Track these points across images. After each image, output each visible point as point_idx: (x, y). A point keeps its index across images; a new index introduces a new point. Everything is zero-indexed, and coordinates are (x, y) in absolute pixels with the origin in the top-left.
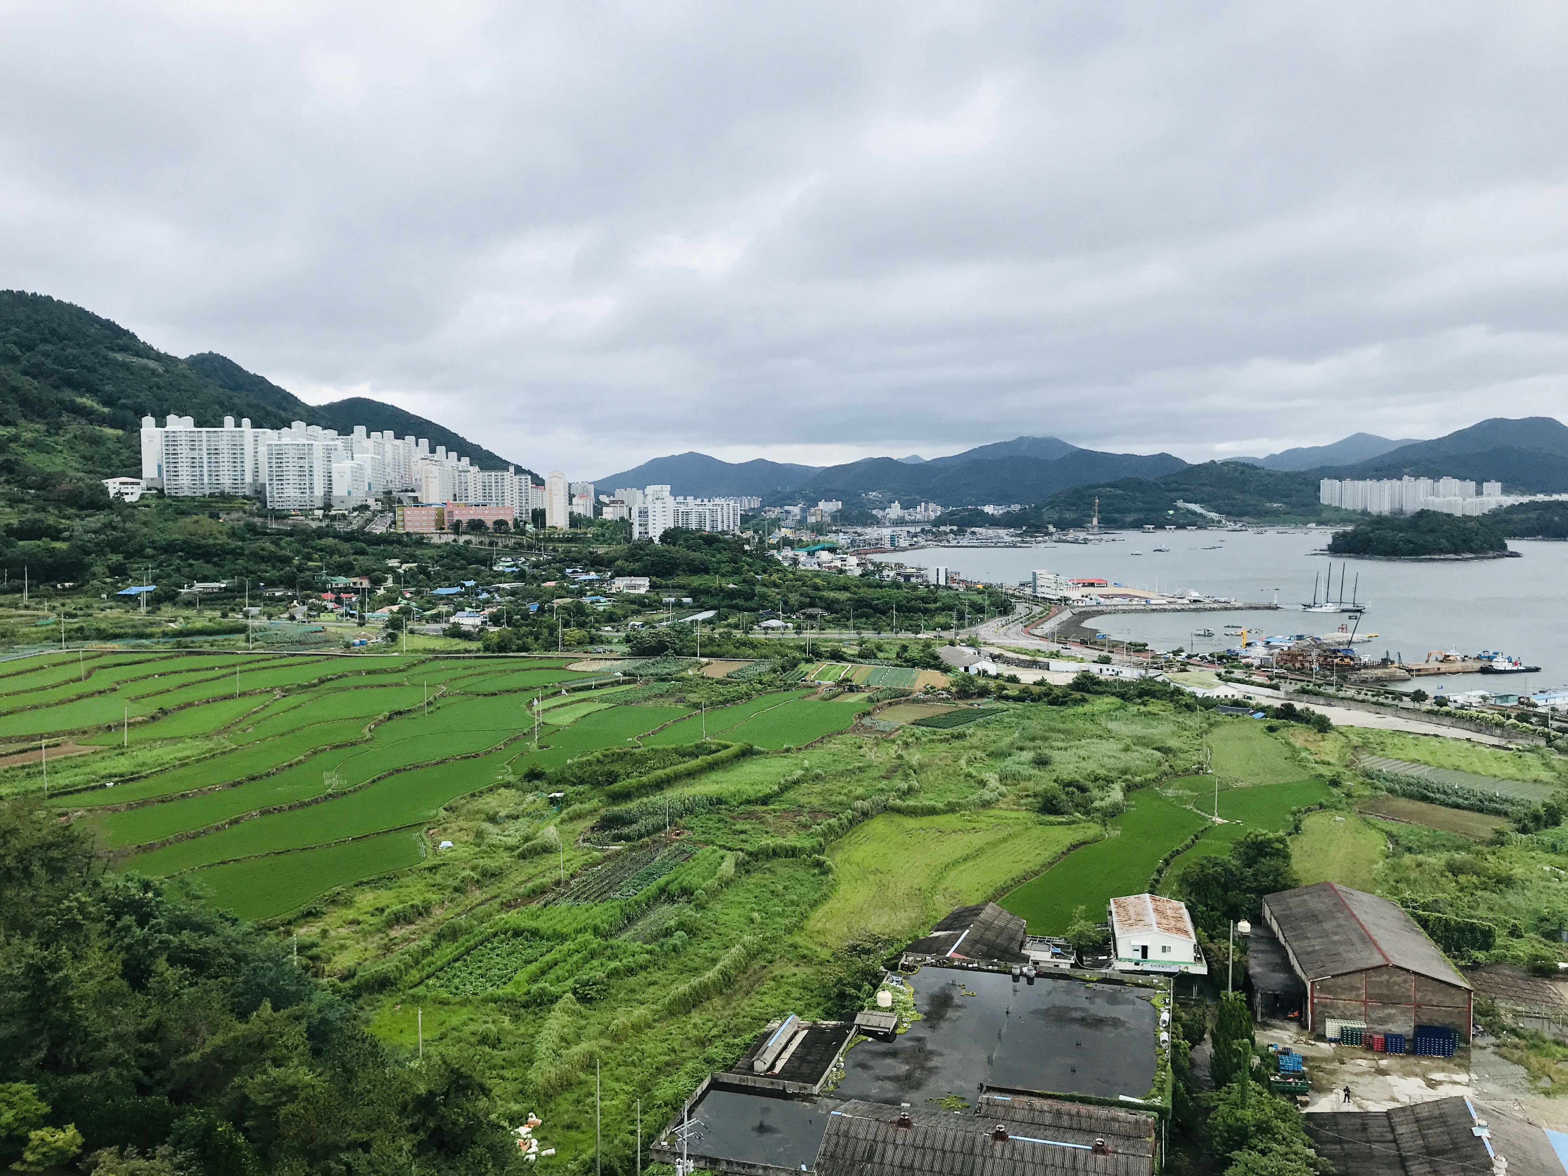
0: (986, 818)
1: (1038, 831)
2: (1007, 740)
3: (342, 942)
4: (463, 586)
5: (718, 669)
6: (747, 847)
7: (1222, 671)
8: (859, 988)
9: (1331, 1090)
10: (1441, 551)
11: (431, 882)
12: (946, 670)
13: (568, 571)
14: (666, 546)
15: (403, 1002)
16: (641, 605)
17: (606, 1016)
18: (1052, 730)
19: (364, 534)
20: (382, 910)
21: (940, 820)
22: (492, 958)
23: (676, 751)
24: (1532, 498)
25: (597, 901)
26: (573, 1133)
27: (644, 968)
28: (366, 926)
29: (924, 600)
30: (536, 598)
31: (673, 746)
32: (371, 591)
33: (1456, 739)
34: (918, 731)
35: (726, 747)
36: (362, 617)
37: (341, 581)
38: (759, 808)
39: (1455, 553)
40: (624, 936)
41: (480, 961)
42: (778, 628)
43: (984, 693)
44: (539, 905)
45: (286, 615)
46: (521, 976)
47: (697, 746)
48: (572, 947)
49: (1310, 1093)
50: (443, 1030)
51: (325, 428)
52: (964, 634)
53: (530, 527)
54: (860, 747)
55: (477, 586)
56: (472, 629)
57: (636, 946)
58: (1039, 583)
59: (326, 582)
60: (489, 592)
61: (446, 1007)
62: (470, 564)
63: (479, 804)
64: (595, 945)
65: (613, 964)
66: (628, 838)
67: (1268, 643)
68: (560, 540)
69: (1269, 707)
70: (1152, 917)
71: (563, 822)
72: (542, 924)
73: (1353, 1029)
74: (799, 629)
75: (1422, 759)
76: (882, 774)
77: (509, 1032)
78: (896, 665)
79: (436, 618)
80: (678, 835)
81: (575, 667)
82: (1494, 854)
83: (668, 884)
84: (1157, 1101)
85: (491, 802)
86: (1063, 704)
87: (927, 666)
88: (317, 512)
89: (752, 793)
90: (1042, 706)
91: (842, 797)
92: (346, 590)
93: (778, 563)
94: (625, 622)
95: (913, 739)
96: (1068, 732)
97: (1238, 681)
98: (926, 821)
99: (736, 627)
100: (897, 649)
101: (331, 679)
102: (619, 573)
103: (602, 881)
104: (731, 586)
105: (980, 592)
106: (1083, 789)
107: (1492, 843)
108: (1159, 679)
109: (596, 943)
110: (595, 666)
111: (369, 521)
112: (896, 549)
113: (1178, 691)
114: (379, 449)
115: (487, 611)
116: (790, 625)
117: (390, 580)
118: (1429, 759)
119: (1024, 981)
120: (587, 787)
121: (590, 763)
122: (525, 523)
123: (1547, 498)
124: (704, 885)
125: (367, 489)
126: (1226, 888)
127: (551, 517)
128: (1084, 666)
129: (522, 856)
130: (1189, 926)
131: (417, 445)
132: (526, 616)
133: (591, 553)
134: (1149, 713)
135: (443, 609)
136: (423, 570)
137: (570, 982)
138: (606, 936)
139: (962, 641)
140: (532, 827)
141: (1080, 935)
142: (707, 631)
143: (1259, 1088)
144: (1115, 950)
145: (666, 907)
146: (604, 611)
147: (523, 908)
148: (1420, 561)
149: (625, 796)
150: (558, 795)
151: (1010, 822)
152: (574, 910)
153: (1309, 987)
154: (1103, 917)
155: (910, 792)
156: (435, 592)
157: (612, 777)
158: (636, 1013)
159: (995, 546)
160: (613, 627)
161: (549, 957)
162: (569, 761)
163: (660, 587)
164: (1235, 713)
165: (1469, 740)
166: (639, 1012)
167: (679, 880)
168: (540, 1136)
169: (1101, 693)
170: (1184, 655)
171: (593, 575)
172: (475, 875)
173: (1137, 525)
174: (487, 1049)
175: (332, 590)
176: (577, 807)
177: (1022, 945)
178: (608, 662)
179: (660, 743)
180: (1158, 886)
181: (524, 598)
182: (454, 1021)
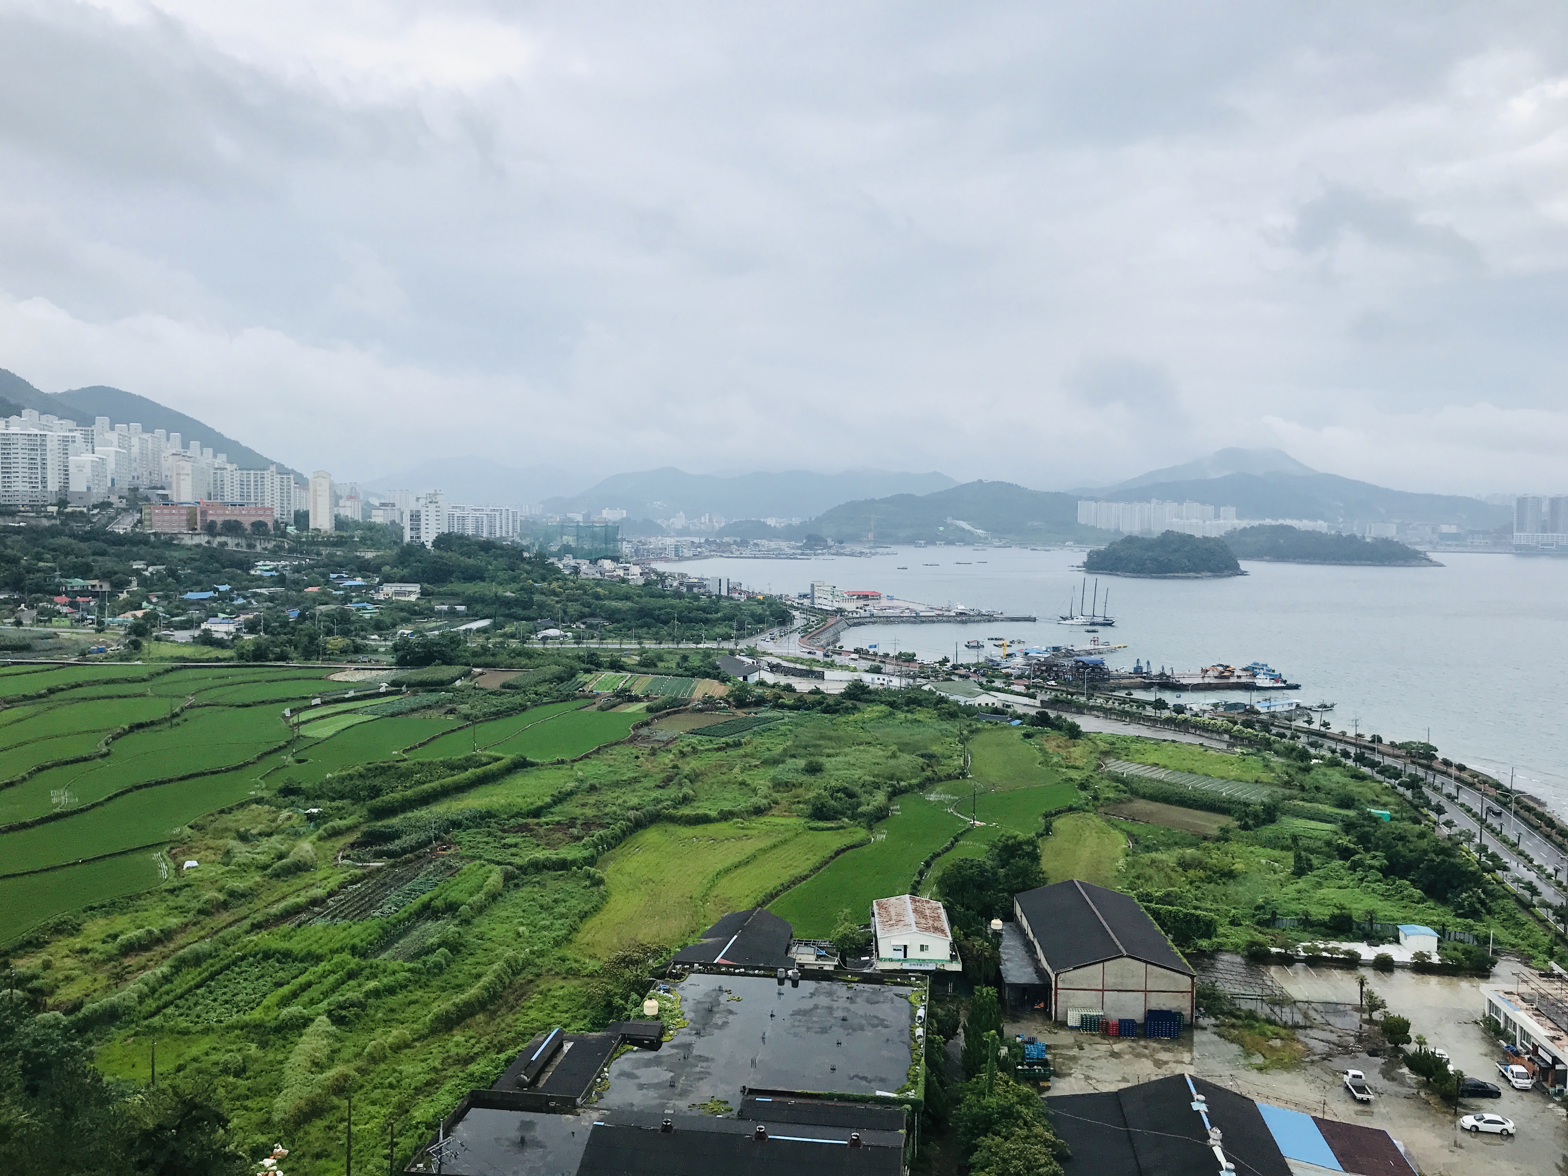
0: (759, 824)
1: (810, 837)
2: (780, 748)
3: (66, 973)
4: (216, 590)
5: (493, 680)
6: (517, 861)
7: (984, 680)
8: (626, 998)
9: (1070, 1075)
10: (1184, 570)
11: (172, 904)
12: (724, 680)
13: (333, 576)
14: (438, 552)
15: (136, 1034)
16: (411, 613)
17: (363, 1038)
18: (823, 737)
19: (106, 533)
20: (115, 937)
21: (712, 828)
22: (239, 983)
23: (444, 764)
24: (1261, 522)
25: (356, 920)
26: (322, 1163)
27: (403, 987)
28: (96, 955)
29: (704, 610)
30: (297, 604)
31: (441, 759)
32: (112, 595)
33: (1190, 744)
34: (694, 740)
35: (498, 759)
36: (100, 623)
37: (78, 583)
38: (530, 820)
39: (1195, 571)
40: (384, 956)
41: (226, 987)
42: (557, 638)
43: (760, 702)
44: (293, 925)
45: (12, 620)
46: (271, 999)
47: (468, 759)
48: (328, 967)
49: (1052, 1078)
50: (182, 1062)
51: (61, 418)
52: (743, 645)
53: (291, 530)
54: (637, 757)
55: (231, 590)
56: (226, 637)
57: (394, 965)
58: (816, 594)
59: (61, 584)
60: (245, 597)
61: (186, 1038)
62: (224, 568)
63: (228, 820)
64: (352, 966)
65: (372, 984)
66: (390, 854)
67: (1026, 654)
68: (326, 544)
69: (1025, 715)
70: (911, 917)
71: (320, 839)
72: (296, 945)
73: (1091, 1017)
74: (578, 639)
75: (1161, 763)
76: (658, 783)
77: (256, 1060)
78: (677, 675)
79: (183, 626)
80: (444, 850)
81: (338, 677)
82: (1219, 849)
83: (431, 900)
84: (911, 1094)
85: (242, 820)
86: (835, 712)
87: (707, 675)
88: (50, 509)
89: (524, 806)
90: (816, 715)
91: (614, 808)
92: (83, 592)
93: (558, 571)
94: (394, 630)
95: (689, 749)
96: (839, 739)
97: (998, 690)
98: (699, 830)
99: (513, 636)
100: (678, 658)
101: (63, 690)
102: (388, 579)
103: (362, 899)
104: (508, 594)
105: (761, 603)
106: (851, 795)
107: (1218, 839)
108: (926, 688)
109: (354, 962)
110: (359, 676)
111: (112, 519)
112: (681, 558)
113: (942, 700)
114: (124, 442)
115: (242, 618)
116: (569, 634)
117: (135, 583)
118: (1167, 763)
119: (788, 983)
120: (346, 802)
121: (351, 777)
122: (286, 525)
123: (1274, 523)
124: (470, 900)
125: (109, 485)
126: (981, 887)
127: (315, 519)
128: (855, 676)
129: (277, 875)
130: (946, 926)
131: (168, 439)
132: (285, 624)
133: (358, 557)
134: (916, 721)
135: (195, 614)
136: (172, 573)
137: (324, 1005)
138: (364, 955)
139: (742, 651)
140: (286, 845)
141: (845, 938)
142: (481, 640)
143: (1006, 1077)
144: (877, 950)
145: (429, 923)
146: (371, 618)
147: (275, 929)
148: (1165, 578)
149: (390, 811)
150: (315, 810)
151: (782, 829)
152: (331, 930)
153: (1053, 979)
154: (865, 919)
155: (686, 800)
156: (185, 597)
157: (376, 792)
158: (395, 1032)
159: (778, 557)
160: (380, 636)
161: (302, 979)
162: (329, 775)
163: (432, 594)
164: (994, 721)
165: (1201, 745)
166: (396, 1033)
167: (444, 896)
168: (285, 1167)
169: (872, 701)
170: (949, 665)
171: (359, 581)
172: (221, 897)
173: (911, 541)
174: (231, 1079)
175: (67, 593)
176: (337, 823)
177: (788, 949)
178: (374, 673)
179: (424, 756)
180: (920, 887)
181: (283, 605)
182: (195, 1051)
